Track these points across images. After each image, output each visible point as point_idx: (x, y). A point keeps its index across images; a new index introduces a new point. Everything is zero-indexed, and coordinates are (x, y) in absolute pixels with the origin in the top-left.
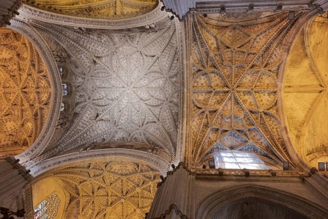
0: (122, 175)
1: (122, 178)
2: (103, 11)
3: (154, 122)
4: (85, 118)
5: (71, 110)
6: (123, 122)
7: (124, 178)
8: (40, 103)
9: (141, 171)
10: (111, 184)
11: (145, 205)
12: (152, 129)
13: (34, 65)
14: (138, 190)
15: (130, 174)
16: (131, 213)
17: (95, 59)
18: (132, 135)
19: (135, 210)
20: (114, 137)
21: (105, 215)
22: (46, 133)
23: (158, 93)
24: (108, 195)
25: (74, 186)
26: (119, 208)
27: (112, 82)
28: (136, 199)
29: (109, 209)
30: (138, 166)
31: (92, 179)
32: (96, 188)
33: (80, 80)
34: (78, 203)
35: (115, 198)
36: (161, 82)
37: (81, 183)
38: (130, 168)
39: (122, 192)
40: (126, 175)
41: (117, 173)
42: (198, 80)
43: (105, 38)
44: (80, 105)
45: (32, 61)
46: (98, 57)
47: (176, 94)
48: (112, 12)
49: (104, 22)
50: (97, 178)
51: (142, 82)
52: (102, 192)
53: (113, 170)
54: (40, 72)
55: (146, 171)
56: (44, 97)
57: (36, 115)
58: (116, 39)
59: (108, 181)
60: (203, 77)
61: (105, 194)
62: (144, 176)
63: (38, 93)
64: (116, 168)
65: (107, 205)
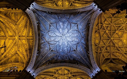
0: (100, 39)
1: (102, 39)
2: (31, 44)
3: (77, 26)
4: (75, 56)
5: (72, 62)
6: (77, 40)
7: (102, 38)
8: (69, 74)
9: (99, 30)
10: (105, 44)
11: (114, 29)
12: (80, 27)
13: (52, 76)
14: (107, 32)
15: (100, 35)
16: (118, 35)
17: (50, 50)
18: (83, 36)
19: (117, 34)
20: (84, 44)
21: (119, 47)
22: (81, 69)
23: (65, 25)
24: (110, 46)
25: (105, 61)
26: (116, 41)
27: (61, 44)
28: (112, 33)
29: (116, 45)
30: (97, 31)
31: (102, 52)
32: (106, 51)
33: (59, 58)
34: (113, 59)
35: (111, 43)
36: (61, 23)
37: (104, 57)
38: (97, 35)
39: (108, 39)
40: (100, 37)
41: (100, 41)
42: (60, 5)
43: (42, 46)
44: (70, 58)
45: (50, 76)
46: (50, 49)
47: (66, 17)
48: (31, 41)
49: (35, 43)
50: (102, 50)
51: (61, 32)
52: (108, 48)
53: (98, 43)
54: (55, 73)
55: (99, 28)
56: (66, 72)
57: (74, 76)
58: (43, 42)
59: (103, 45)
60: (59, 3)
61: (109, 47)
62: (101, 29)
63: (64, 75)
64: (97, 41)
65: (115, 46)
